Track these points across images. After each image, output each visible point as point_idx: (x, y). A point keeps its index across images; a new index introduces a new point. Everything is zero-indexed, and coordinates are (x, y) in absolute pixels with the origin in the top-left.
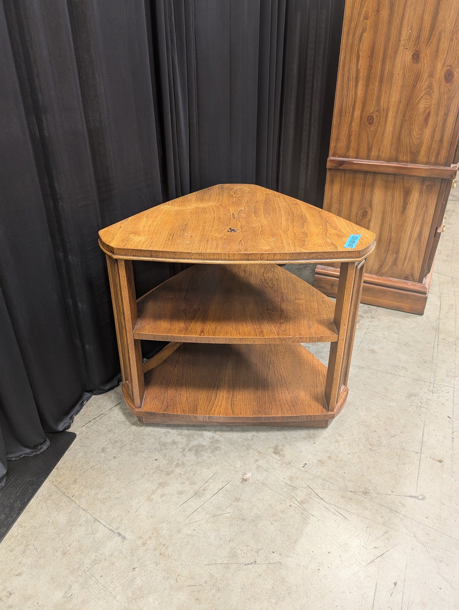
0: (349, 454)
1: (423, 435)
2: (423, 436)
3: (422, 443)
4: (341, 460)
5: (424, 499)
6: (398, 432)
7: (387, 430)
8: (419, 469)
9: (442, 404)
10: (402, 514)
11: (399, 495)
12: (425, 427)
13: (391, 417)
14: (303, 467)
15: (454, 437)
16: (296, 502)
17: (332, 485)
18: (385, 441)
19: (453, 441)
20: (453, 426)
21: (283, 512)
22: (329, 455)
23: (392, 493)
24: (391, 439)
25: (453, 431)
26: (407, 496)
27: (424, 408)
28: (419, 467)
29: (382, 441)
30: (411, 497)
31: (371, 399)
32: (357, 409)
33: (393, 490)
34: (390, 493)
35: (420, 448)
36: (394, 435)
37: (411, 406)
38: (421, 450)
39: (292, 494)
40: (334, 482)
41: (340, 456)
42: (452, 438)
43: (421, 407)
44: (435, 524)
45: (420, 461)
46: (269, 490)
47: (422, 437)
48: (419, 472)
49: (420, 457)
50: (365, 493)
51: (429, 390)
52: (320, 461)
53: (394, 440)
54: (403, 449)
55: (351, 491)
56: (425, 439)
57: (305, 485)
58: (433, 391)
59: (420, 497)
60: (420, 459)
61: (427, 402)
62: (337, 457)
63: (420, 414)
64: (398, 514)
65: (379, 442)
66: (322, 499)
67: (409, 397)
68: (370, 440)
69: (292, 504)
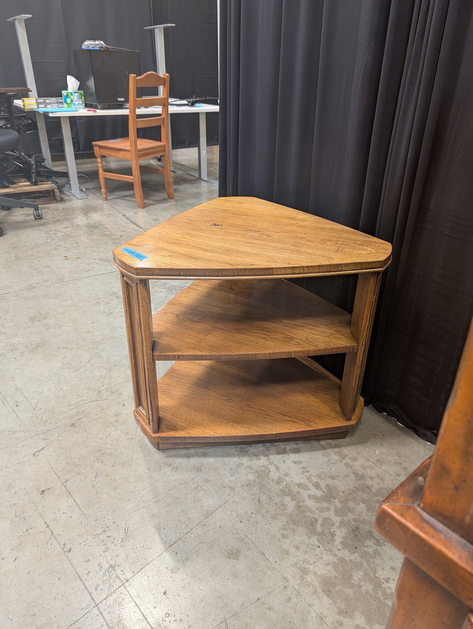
0: (110, 434)
1: (75, 502)
2: (74, 500)
3: (70, 494)
4: (109, 426)
5: (34, 455)
6: (97, 483)
7: (107, 476)
8: (54, 470)
9: (88, 561)
10: (40, 434)
11: (52, 442)
12: (80, 512)
13: (117, 491)
14: (123, 404)
15: (47, 529)
16: (103, 389)
17: (96, 411)
18: (97, 466)
19: (45, 523)
20: (58, 542)
21: (103, 382)
22: (120, 422)
23: (57, 439)
24: (95, 472)
25: (54, 536)
26: (46, 446)
27: (101, 534)
28: (54, 472)
29: (100, 463)
30: (43, 448)
31: (151, 489)
32: (149, 469)
33: (58, 441)
34: (59, 438)
35: (67, 487)
36: (97, 477)
37: (114, 523)
38: (65, 487)
39: (110, 390)
40: (97, 413)
41: (113, 428)
42: (49, 525)
43: (105, 531)
44: (16, 447)
45: (58, 477)
46: (122, 381)
47: (75, 498)
48: (52, 468)
49: (60, 480)
50: (73, 425)
51: (118, 566)
52: (120, 414)
53: (92, 474)
54: (79, 474)
55: (82, 418)
56: (70, 500)
57: (109, 398)
58: (114, 570)
59: (37, 453)
60: (59, 478)
61: (104, 545)
62: (114, 426)
63: (97, 522)
64: (43, 432)
65: (101, 461)
66: (92, 401)
67: (126, 532)
68: (109, 456)
69: (103, 387)
